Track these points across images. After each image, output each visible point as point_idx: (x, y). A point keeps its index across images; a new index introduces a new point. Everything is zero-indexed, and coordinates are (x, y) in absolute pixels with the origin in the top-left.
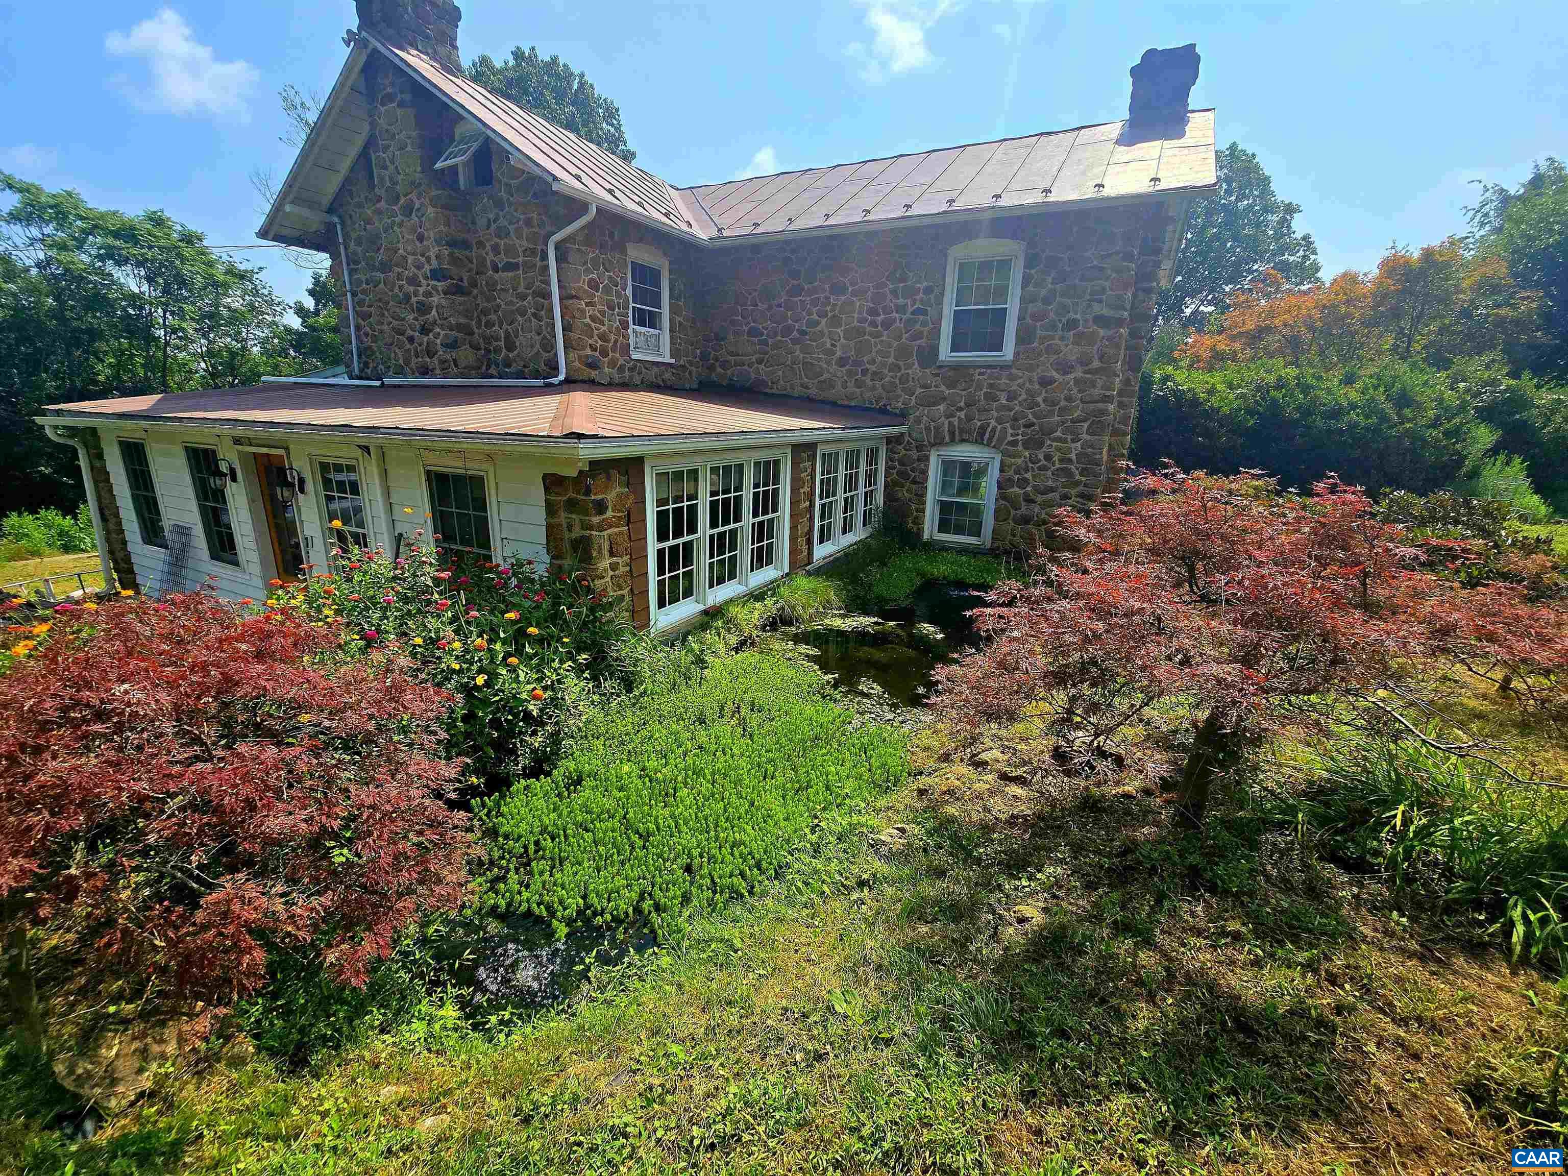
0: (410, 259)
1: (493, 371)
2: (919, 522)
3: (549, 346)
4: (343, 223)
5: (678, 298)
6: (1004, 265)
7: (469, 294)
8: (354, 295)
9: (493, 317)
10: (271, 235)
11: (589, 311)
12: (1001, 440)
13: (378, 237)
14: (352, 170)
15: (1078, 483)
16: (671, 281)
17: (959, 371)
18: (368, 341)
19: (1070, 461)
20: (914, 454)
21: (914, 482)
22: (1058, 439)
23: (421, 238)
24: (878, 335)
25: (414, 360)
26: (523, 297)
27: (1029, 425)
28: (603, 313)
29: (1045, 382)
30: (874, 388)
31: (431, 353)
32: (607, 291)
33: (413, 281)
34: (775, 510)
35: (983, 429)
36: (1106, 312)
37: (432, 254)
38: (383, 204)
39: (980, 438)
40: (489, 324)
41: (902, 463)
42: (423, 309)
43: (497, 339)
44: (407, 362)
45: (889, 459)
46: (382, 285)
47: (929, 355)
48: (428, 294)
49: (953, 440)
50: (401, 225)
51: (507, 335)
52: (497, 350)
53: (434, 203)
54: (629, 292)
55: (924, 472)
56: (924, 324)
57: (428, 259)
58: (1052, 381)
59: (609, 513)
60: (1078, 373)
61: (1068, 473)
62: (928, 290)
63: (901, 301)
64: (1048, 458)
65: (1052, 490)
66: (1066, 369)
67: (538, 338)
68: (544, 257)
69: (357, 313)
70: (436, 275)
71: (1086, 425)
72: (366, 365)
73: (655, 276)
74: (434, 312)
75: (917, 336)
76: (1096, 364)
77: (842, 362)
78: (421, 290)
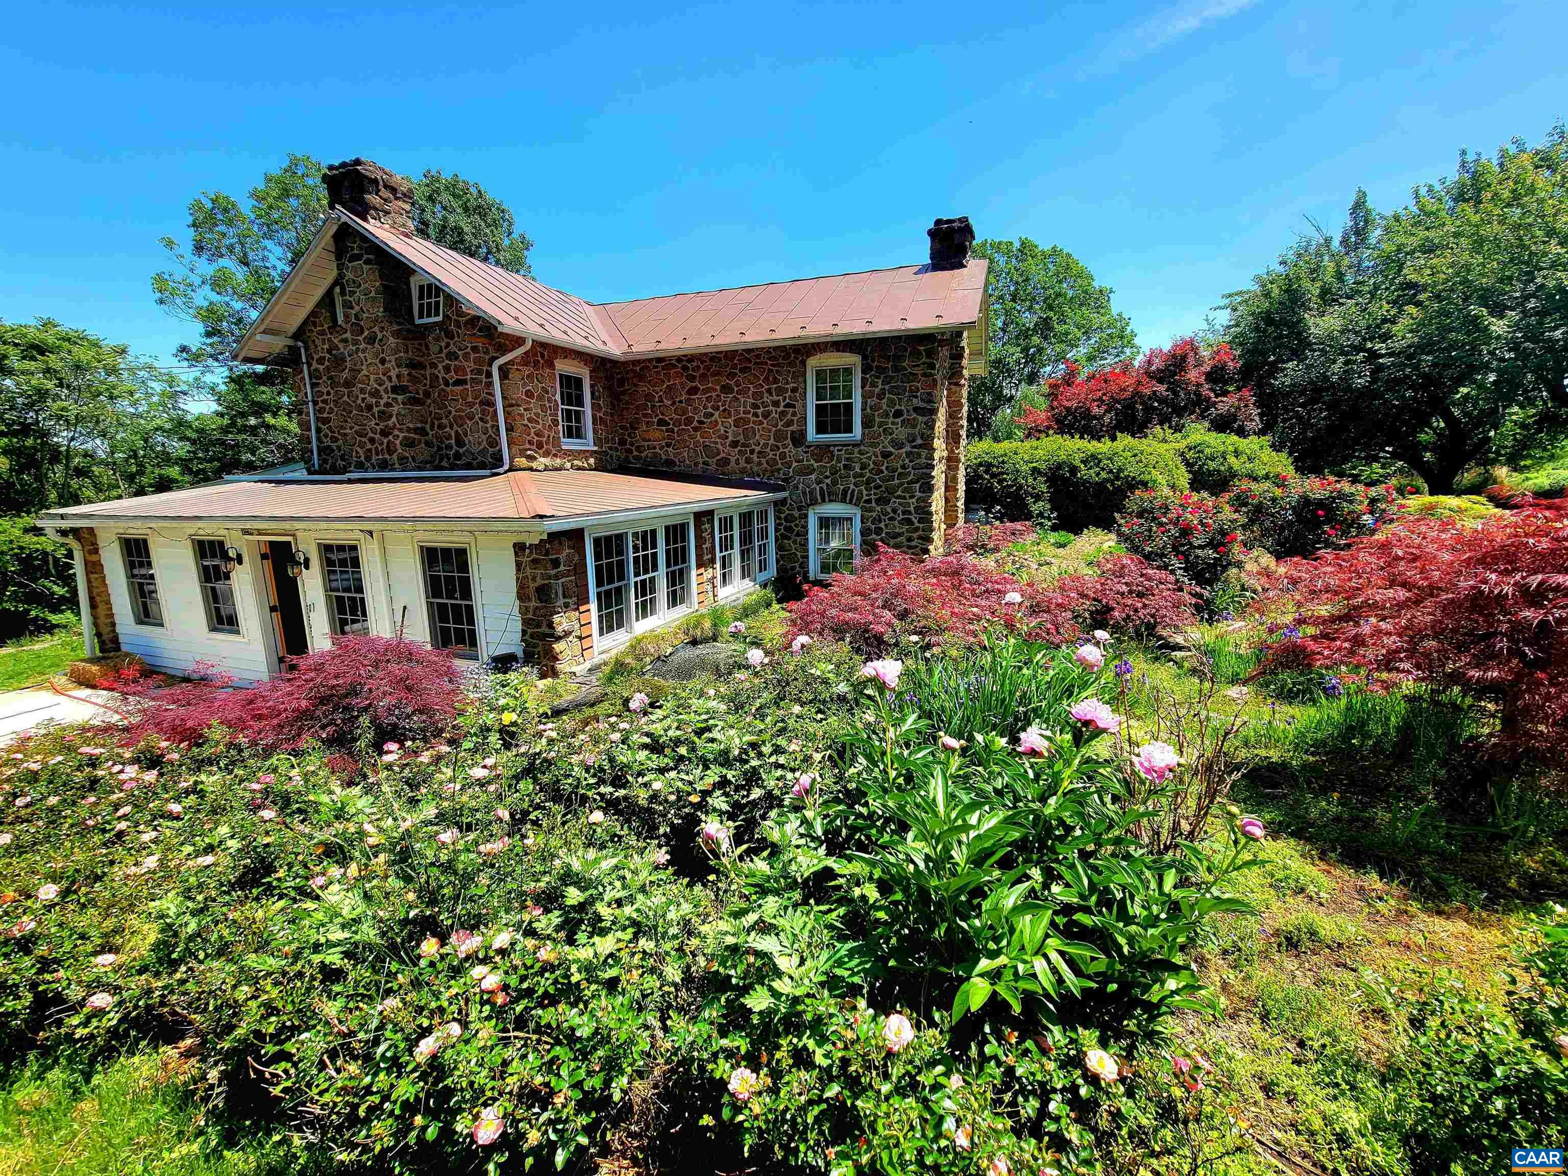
0: (372, 377)
1: (444, 463)
2: (804, 565)
3: (494, 442)
4: (307, 349)
5: (598, 398)
6: (848, 371)
7: (423, 404)
8: (315, 403)
9: (444, 421)
10: (241, 357)
11: (527, 415)
12: (859, 499)
13: (343, 360)
14: (318, 305)
15: (917, 529)
16: (592, 386)
17: (823, 450)
18: (327, 442)
19: (910, 513)
20: (796, 513)
21: (798, 535)
22: (899, 497)
23: (383, 361)
24: (761, 423)
25: (374, 457)
26: (471, 404)
27: (877, 487)
28: (537, 415)
29: (886, 455)
30: (760, 464)
31: (390, 452)
32: (540, 398)
33: (375, 394)
34: (684, 561)
35: (845, 492)
36: (922, 405)
37: (393, 374)
38: (348, 335)
39: (843, 498)
40: (441, 427)
41: (786, 519)
42: (384, 416)
43: (449, 437)
44: (368, 458)
45: (777, 517)
46: (346, 398)
47: (799, 439)
48: (388, 405)
49: (823, 501)
50: (364, 351)
51: (457, 434)
52: (449, 447)
53: (396, 334)
54: (558, 397)
55: (805, 527)
56: (794, 414)
57: (390, 378)
58: (890, 454)
59: (562, 568)
60: (908, 448)
61: (909, 522)
62: (794, 390)
63: (775, 398)
64: (894, 511)
65: (900, 535)
66: (899, 445)
67: (484, 437)
68: (489, 375)
69: (317, 419)
70: (395, 390)
71: (918, 486)
72: (325, 461)
73: (579, 382)
74: (394, 419)
75: (789, 423)
76: (919, 441)
77: (735, 444)
78: (382, 402)
